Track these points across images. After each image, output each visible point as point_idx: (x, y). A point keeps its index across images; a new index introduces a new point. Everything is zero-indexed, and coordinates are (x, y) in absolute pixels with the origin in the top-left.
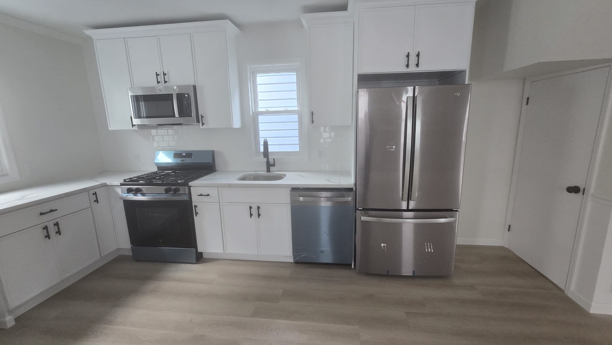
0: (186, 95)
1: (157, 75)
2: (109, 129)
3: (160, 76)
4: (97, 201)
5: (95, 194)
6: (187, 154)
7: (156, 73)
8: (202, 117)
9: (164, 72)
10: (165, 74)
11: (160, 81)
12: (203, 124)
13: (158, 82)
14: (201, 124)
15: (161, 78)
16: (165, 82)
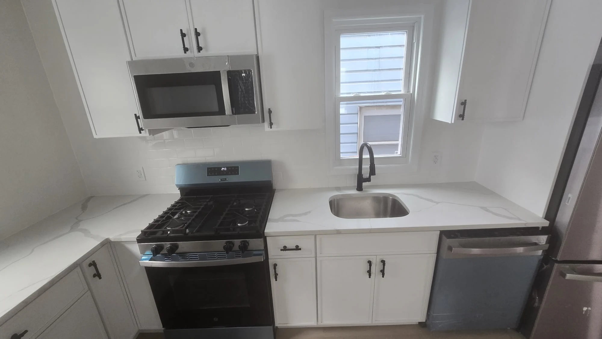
0: (243, 75)
1: (183, 35)
2: (95, 137)
3: (189, 38)
4: (98, 275)
5: (93, 264)
6: (230, 169)
7: (181, 30)
8: (270, 112)
9: (196, 29)
10: (197, 34)
11: (188, 47)
12: (271, 124)
13: (186, 50)
14: (266, 124)
15: (191, 41)
16: (200, 49)
